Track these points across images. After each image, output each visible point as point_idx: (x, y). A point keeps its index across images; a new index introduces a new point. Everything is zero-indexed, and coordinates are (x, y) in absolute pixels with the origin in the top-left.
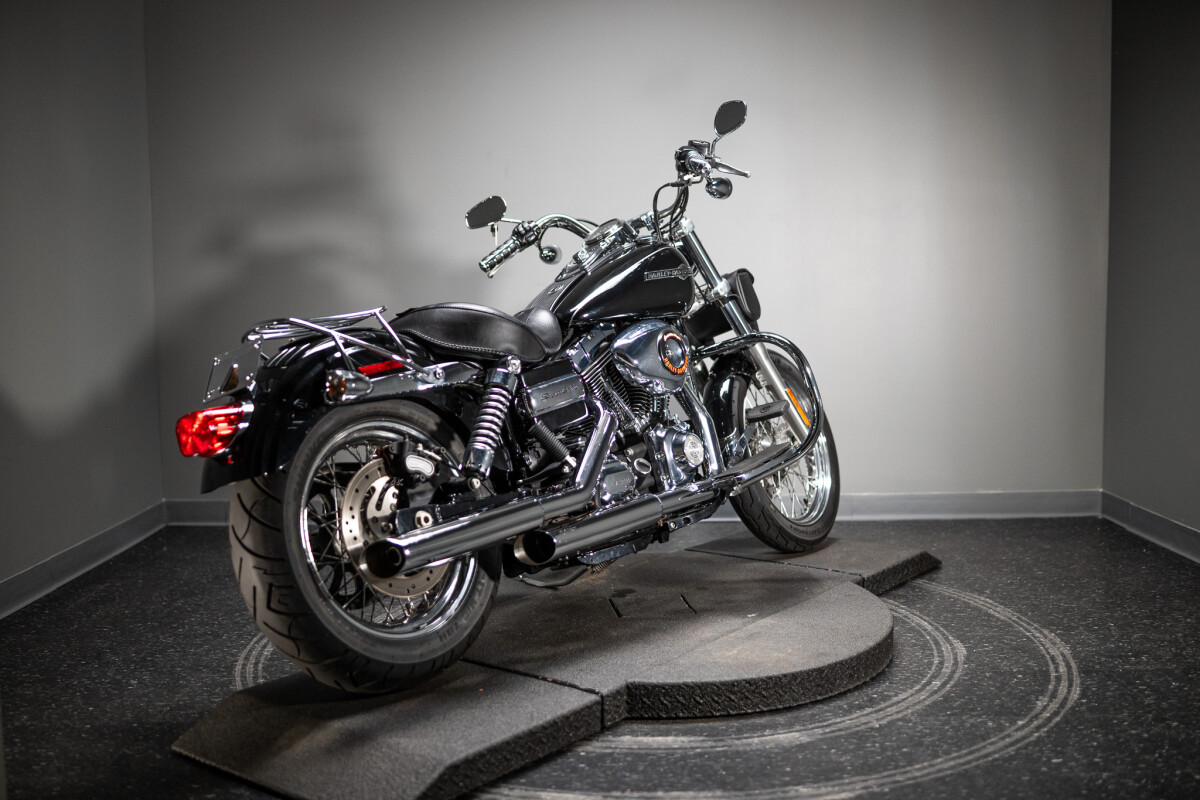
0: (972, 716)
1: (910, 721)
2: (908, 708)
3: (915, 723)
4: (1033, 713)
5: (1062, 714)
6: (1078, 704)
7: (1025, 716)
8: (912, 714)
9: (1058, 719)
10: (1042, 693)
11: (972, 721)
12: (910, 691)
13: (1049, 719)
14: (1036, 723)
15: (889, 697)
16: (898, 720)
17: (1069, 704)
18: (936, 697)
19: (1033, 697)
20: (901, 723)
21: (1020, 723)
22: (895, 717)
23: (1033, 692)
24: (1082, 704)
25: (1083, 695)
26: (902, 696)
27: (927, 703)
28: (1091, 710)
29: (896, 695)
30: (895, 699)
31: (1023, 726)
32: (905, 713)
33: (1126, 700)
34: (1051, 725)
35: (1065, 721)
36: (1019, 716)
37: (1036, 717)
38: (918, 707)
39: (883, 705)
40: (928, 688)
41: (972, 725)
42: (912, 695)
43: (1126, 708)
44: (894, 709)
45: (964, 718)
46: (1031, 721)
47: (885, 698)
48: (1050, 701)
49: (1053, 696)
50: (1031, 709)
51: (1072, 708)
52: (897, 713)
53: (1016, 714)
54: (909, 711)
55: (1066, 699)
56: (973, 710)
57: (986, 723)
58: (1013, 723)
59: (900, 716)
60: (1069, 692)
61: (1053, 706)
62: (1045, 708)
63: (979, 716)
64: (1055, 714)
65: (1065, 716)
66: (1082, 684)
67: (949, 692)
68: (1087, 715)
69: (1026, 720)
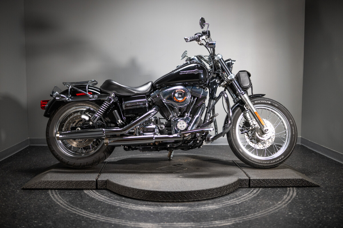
0: (265, 201)
1: (248, 202)
3: (249, 203)
4: (283, 200)
6: (296, 197)
7: (281, 200)
8: (248, 200)
9: (290, 201)
10: (285, 194)
12: (247, 194)
14: (284, 203)
15: (241, 195)
16: (244, 202)
17: (293, 197)
18: (255, 195)
19: (283, 195)
20: (245, 203)
21: (279, 203)
24: (297, 197)
25: (297, 194)
26: (245, 195)
27: (252, 197)
28: (299, 199)
29: (243, 195)
33: (309, 196)
34: (288, 203)
35: (292, 202)
36: (279, 201)
38: (250, 198)
39: (240, 197)
40: (252, 193)
41: (266, 203)
43: (309, 198)
44: (243, 199)
45: (263, 201)
46: (282, 202)
48: (288, 196)
54: (247, 199)
56: (266, 199)
57: (269, 203)
58: (277, 202)
60: (293, 194)
61: (289, 198)
62: (286, 198)
63: (268, 201)
65: (292, 201)
66: (297, 191)
67: (259, 194)
68: (298, 200)
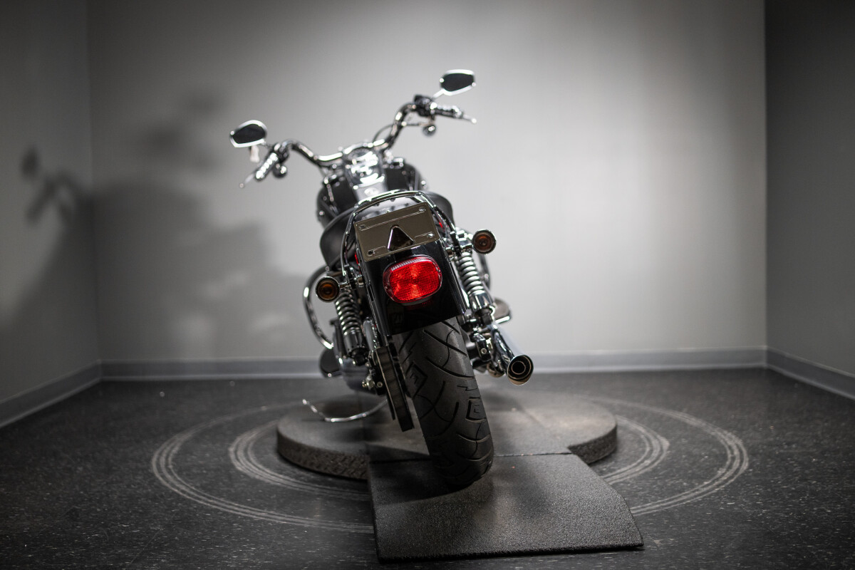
0: (672, 480)
1: (629, 483)
2: (627, 476)
3: (632, 484)
4: (715, 477)
5: (735, 478)
6: (746, 472)
7: (709, 479)
8: (630, 479)
9: (732, 480)
10: (722, 466)
11: (672, 482)
12: (629, 467)
13: (726, 481)
14: (717, 483)
15: (614, 470)
16: (621, 482)
17: (741, 472)
18: (646, 470)
19: (715, 469)
20: (622, 484)
21: (706, 483)
22: (618, 481)
23: (715, 466)
24: (750, 472)
25: (750, 466)
26: (623, 469)
27: (641, 473)
28: (755, 475)
29: (619, 469)
30: (619, 471)
31: (708, 485)
32: (625, 479)
33: (780, 469)
34: (728, 484)
35: (737, 481)
36: (706, 479)
37: (717, 479)
38: (635, 475)
39: (610, 474)
40: (642, 464)
41: (672, 485)
42: (630, 469)
43: (781, 473)
44: (618, 476)
45: (667, 481)
46: (714, 482)
47: (611, 471)
48: (728, 470)
49: (730, 467)
50: (714, 475)
51: (743, 474)
52: (620, 478)
53: (703, 478)
54: (628, 477)
55: (738, 470)
56: (673, 476)
57: (682, 483)
58: (701, 483)
59: (622, 480)
60: (741, 465)
61: (729, 473)
62: (723, 475)
63: (678, 479)
64: (731, 477)
65: (737, 479)
66: (750, 461)
67: (657, 467)
68: (753, 478)
69: (710, 481)
